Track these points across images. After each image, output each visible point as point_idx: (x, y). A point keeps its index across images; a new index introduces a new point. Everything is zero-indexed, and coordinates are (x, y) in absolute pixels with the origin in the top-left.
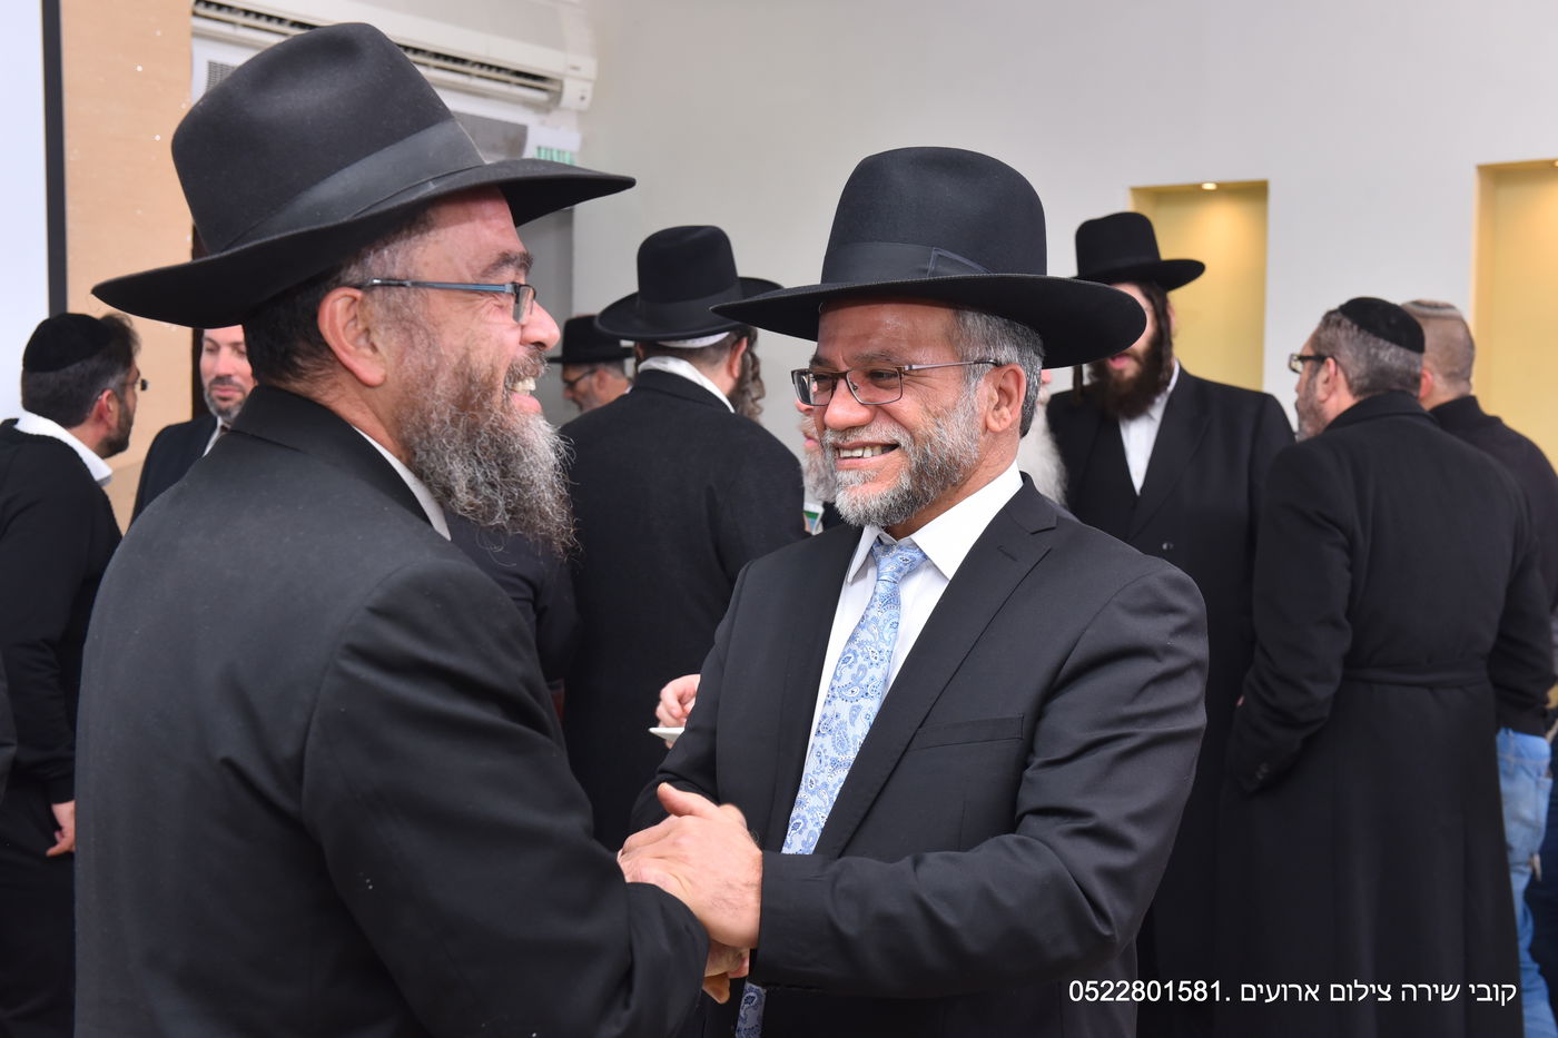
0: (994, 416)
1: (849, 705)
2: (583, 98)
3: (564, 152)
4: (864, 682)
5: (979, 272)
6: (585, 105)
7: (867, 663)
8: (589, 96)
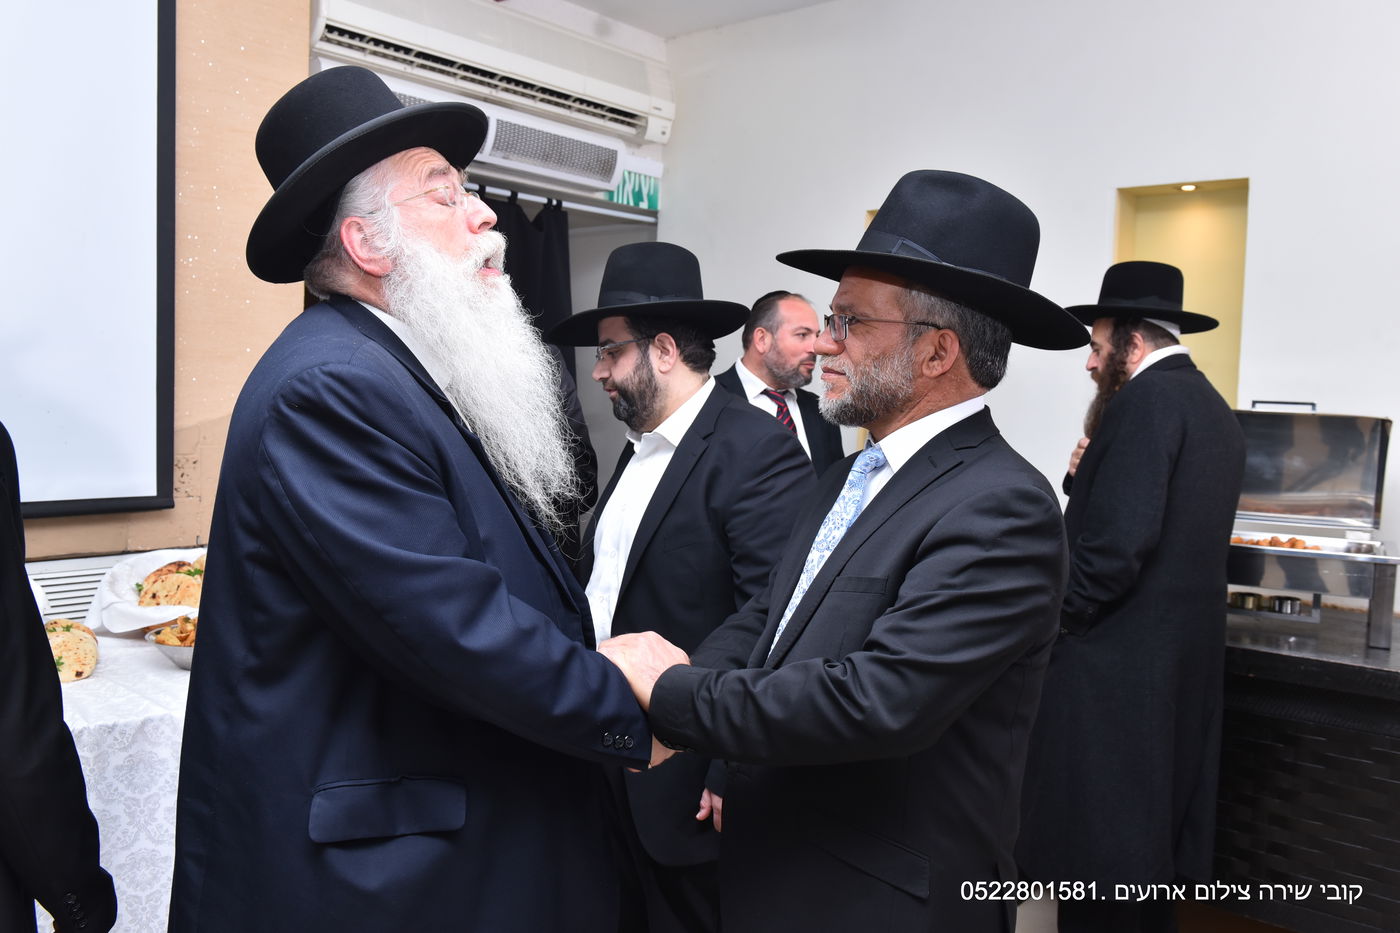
0: (928, 365)
1: (820, 554)
2: (664, 133)
3: (650, 178)
4: (828, 540)
5: (930, 258)
6: (665, 139)
7: (833, 527)
8: (668, 132)
